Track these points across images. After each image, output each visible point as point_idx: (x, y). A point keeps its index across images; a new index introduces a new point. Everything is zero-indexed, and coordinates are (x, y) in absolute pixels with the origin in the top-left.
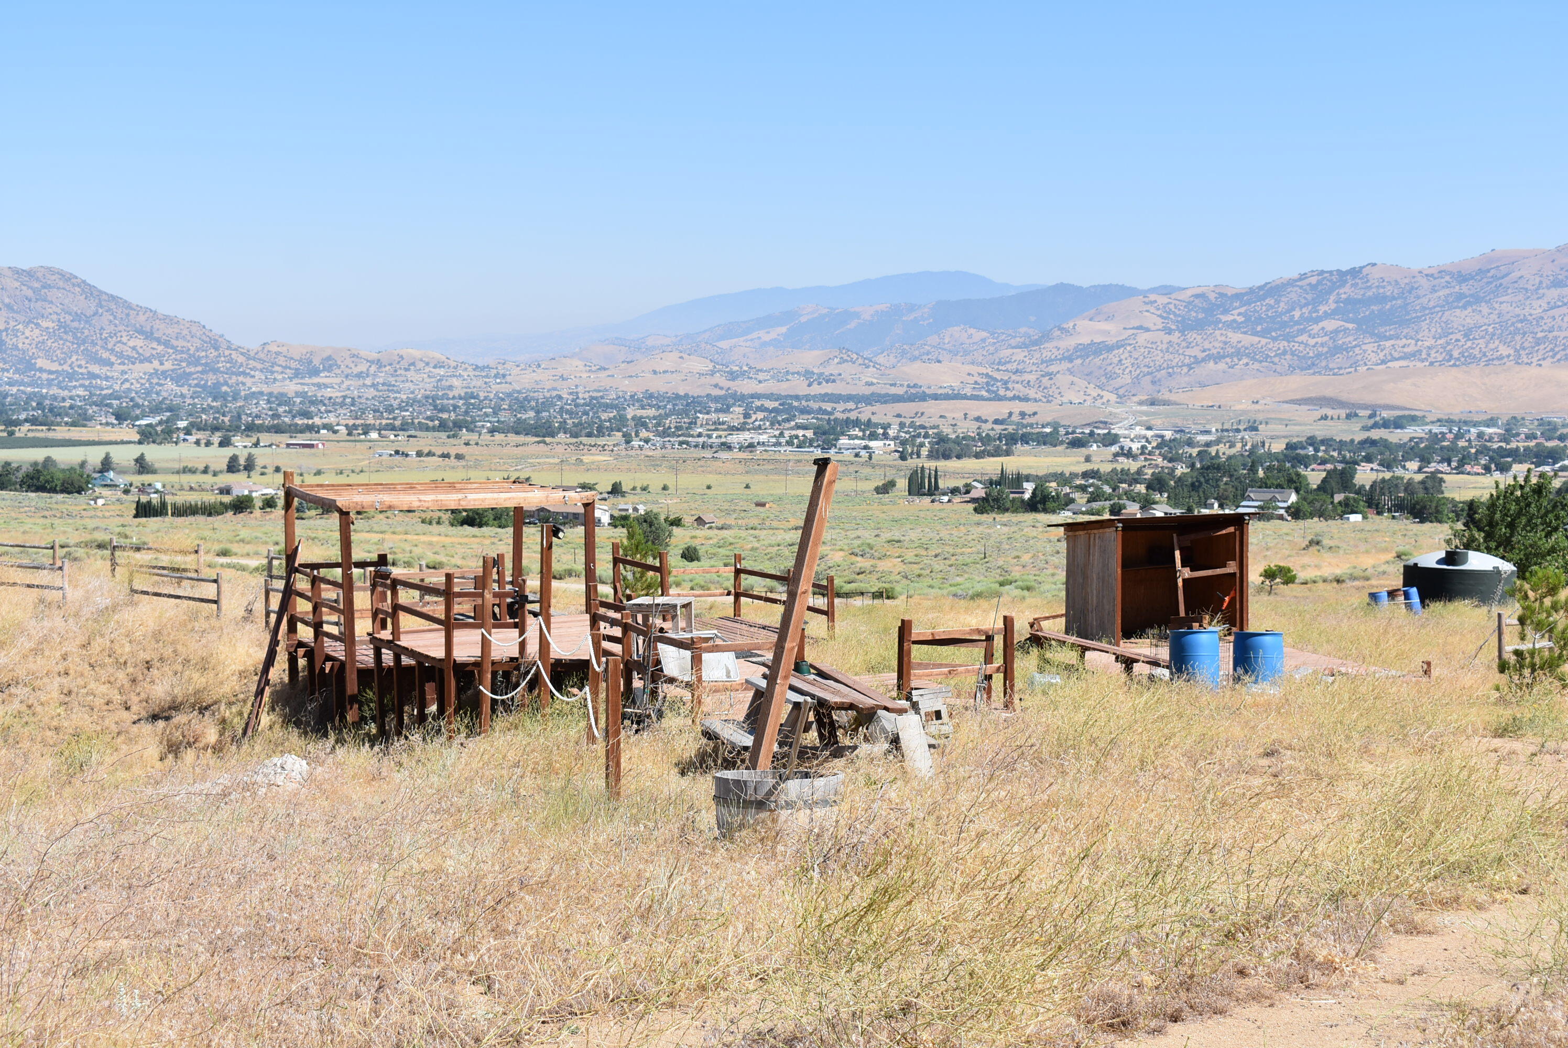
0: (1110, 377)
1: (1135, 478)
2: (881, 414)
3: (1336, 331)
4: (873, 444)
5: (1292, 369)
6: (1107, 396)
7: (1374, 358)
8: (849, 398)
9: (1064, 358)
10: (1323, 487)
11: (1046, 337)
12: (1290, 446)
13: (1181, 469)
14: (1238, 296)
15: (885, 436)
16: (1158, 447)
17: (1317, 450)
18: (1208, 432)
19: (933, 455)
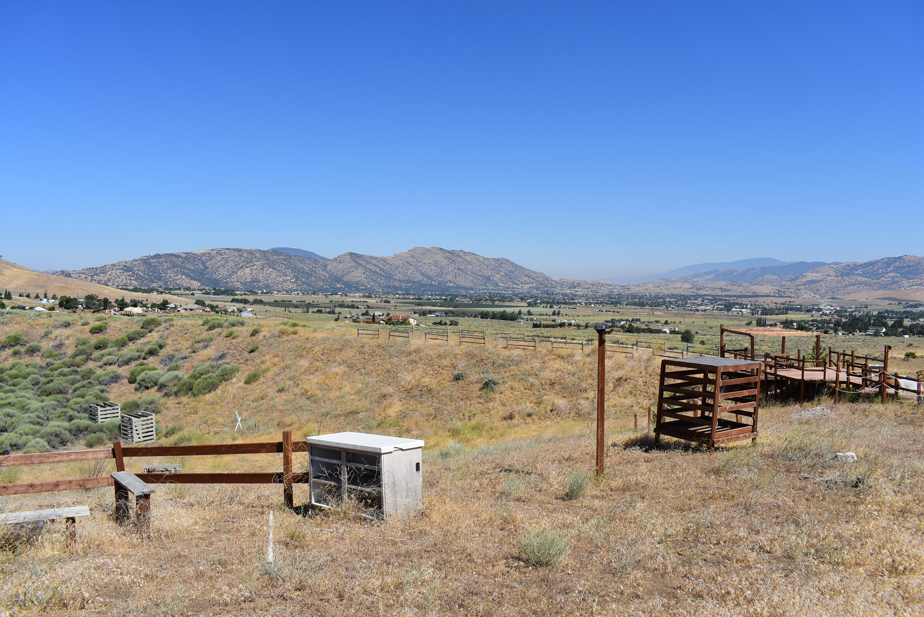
0: (818, 290)
1: (829, 322)
2: (745, 301)
3: (894, 277)
4: (743, 310)
5: (879, 288)
6: (817, 296)
7: (906, 285)
8: (734, 296)
9: (803, 285)
10: (893, 326)
11: (797, 278)
12: (879, 313)
13: (844, 320)
14: (860, 265)
15: (746, 308)
16: (835, 312)
17: (888, 314)
18: (851, 308)
19: (762, 314)
